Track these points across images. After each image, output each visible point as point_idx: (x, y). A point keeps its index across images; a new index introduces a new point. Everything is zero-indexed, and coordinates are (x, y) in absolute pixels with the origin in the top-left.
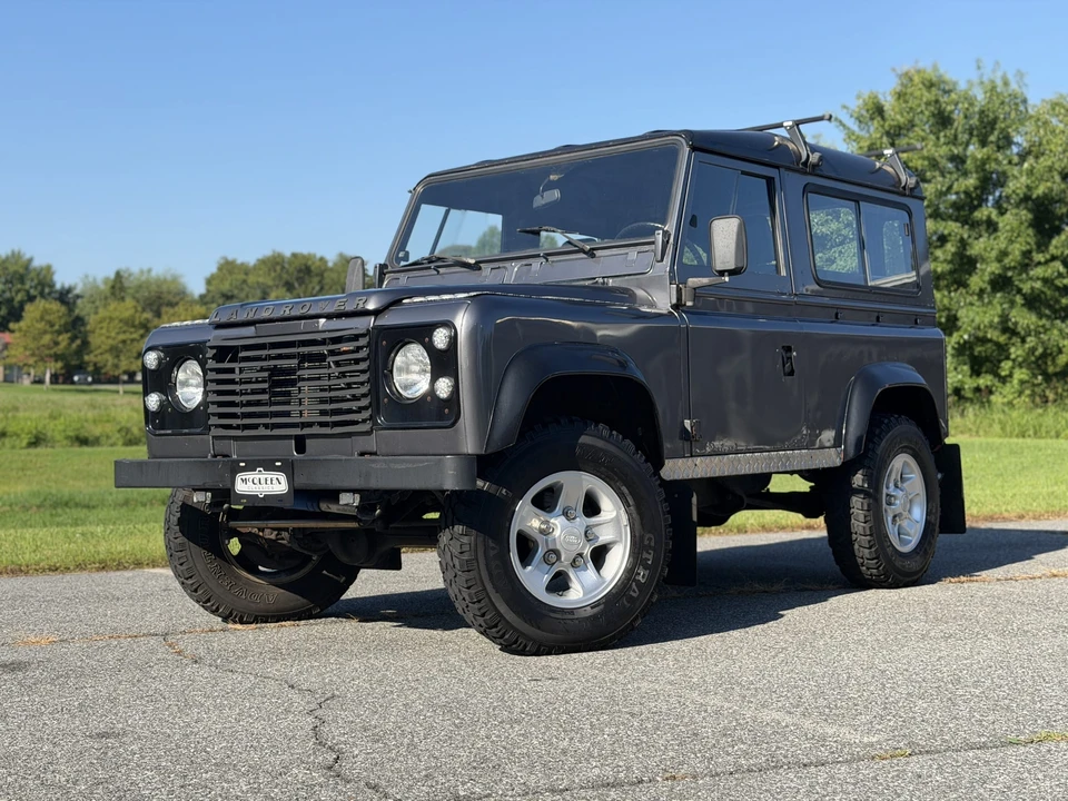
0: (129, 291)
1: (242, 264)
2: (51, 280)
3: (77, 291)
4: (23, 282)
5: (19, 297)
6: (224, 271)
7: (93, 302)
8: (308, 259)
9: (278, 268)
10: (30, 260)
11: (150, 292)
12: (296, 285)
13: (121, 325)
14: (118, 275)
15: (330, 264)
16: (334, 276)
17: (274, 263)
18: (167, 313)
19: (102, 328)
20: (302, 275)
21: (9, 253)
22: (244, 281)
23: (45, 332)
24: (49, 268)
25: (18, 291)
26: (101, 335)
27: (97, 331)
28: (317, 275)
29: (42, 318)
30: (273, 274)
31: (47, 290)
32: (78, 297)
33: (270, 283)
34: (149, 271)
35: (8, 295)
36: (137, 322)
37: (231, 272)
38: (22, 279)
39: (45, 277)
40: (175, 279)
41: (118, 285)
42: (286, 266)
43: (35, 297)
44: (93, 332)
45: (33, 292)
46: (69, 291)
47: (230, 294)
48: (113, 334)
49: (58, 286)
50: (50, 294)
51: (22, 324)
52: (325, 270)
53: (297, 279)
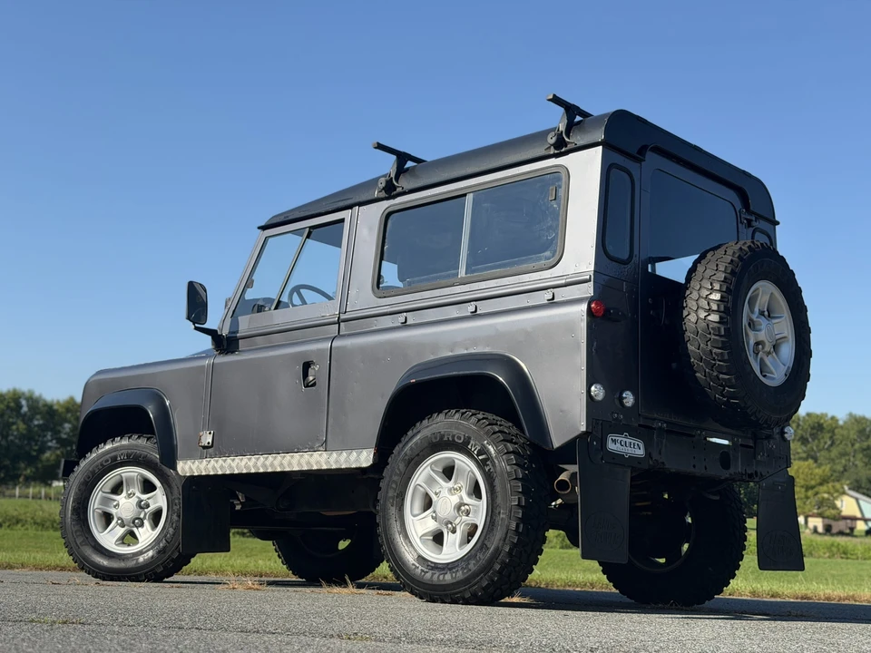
8: (821, 418)
12: (810, 440)
15: (841, 423)
16: (845, 433)
20: (815, 431)
28: (829, 432)
42: (801, 423)
52: (836, 428)
53: (811, 435)
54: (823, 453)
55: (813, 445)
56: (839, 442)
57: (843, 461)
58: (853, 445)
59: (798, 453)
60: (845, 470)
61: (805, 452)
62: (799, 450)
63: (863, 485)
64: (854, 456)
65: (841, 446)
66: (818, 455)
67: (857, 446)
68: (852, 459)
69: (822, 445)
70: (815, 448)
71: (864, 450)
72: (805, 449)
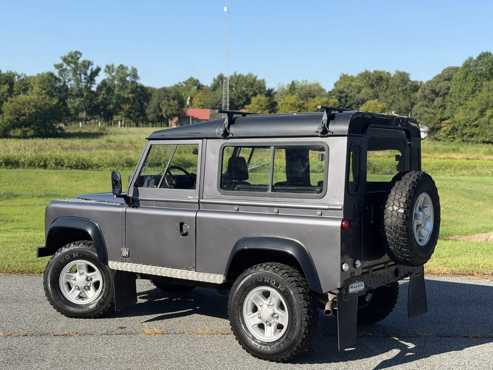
0: (297, 90)
1: (351, 76)
2: (264, 86)
3: (275, 91)
4: (253, 87)
5: (250, 94)
6: (342, 80)
7: (282, 95)
8: (382, 73)
9: (367, 78)
10: (256, 77)
11: (306, 91)
12: (375, 86)
13: (290, 106)
14: (293, 83)
15: (392, 76)
16: (394, 81)
17: (366, 75)
18: (310, 101)
19: (282, 108)
20: (378, 81)
21: (248, 74)
22: (350, 85)
23: (258, 109)
24: (264, 80)
25: (251, 91)
26: (282, 111)
27: (281, 109)
28: (386, 81)
29: (258, 103)
30: (365, 81)
31: (262, 90)
32: (276, 93)
33: (362, 85)
34: (307, 81)
35: (246, 92)
36: (297, 105)
37: (345, 80)
38: (252, 85)
39: (262, 84)
40: (317, 85)
41: (293, 88)
42: (371, 77)
43: (257, 93)
44: (279, 110)
45: (257, 91)
46: (272, 90)
47: (342, 91)
48: (287, 111)
49: (267, 89)
50: (263, 92)
51: (250, 106)
52: (390, 78)
53: (376, 83)
54: (381, 93)
55: (377, 88)
56: (390, 87)
57: (392, 97)
58: (398, 88)
59: (369, 94)
60: (393, 102)
61: (372, 93)
62: (370, 92)
63: (402, 111)
64: (398, 95)
65: (391, 89)
66: (379, 94)
67: (400, 89)
68: (397, 96)
69: (381, 89)
70: (378, 90)
71: (403, 91)
72: (372, 91)
